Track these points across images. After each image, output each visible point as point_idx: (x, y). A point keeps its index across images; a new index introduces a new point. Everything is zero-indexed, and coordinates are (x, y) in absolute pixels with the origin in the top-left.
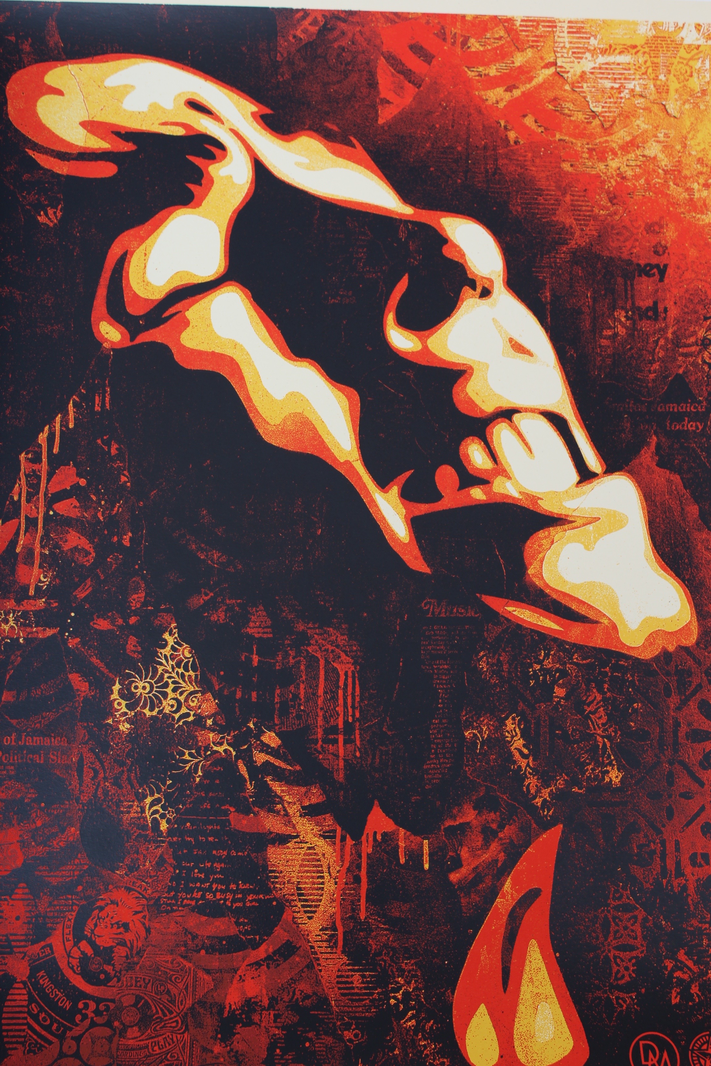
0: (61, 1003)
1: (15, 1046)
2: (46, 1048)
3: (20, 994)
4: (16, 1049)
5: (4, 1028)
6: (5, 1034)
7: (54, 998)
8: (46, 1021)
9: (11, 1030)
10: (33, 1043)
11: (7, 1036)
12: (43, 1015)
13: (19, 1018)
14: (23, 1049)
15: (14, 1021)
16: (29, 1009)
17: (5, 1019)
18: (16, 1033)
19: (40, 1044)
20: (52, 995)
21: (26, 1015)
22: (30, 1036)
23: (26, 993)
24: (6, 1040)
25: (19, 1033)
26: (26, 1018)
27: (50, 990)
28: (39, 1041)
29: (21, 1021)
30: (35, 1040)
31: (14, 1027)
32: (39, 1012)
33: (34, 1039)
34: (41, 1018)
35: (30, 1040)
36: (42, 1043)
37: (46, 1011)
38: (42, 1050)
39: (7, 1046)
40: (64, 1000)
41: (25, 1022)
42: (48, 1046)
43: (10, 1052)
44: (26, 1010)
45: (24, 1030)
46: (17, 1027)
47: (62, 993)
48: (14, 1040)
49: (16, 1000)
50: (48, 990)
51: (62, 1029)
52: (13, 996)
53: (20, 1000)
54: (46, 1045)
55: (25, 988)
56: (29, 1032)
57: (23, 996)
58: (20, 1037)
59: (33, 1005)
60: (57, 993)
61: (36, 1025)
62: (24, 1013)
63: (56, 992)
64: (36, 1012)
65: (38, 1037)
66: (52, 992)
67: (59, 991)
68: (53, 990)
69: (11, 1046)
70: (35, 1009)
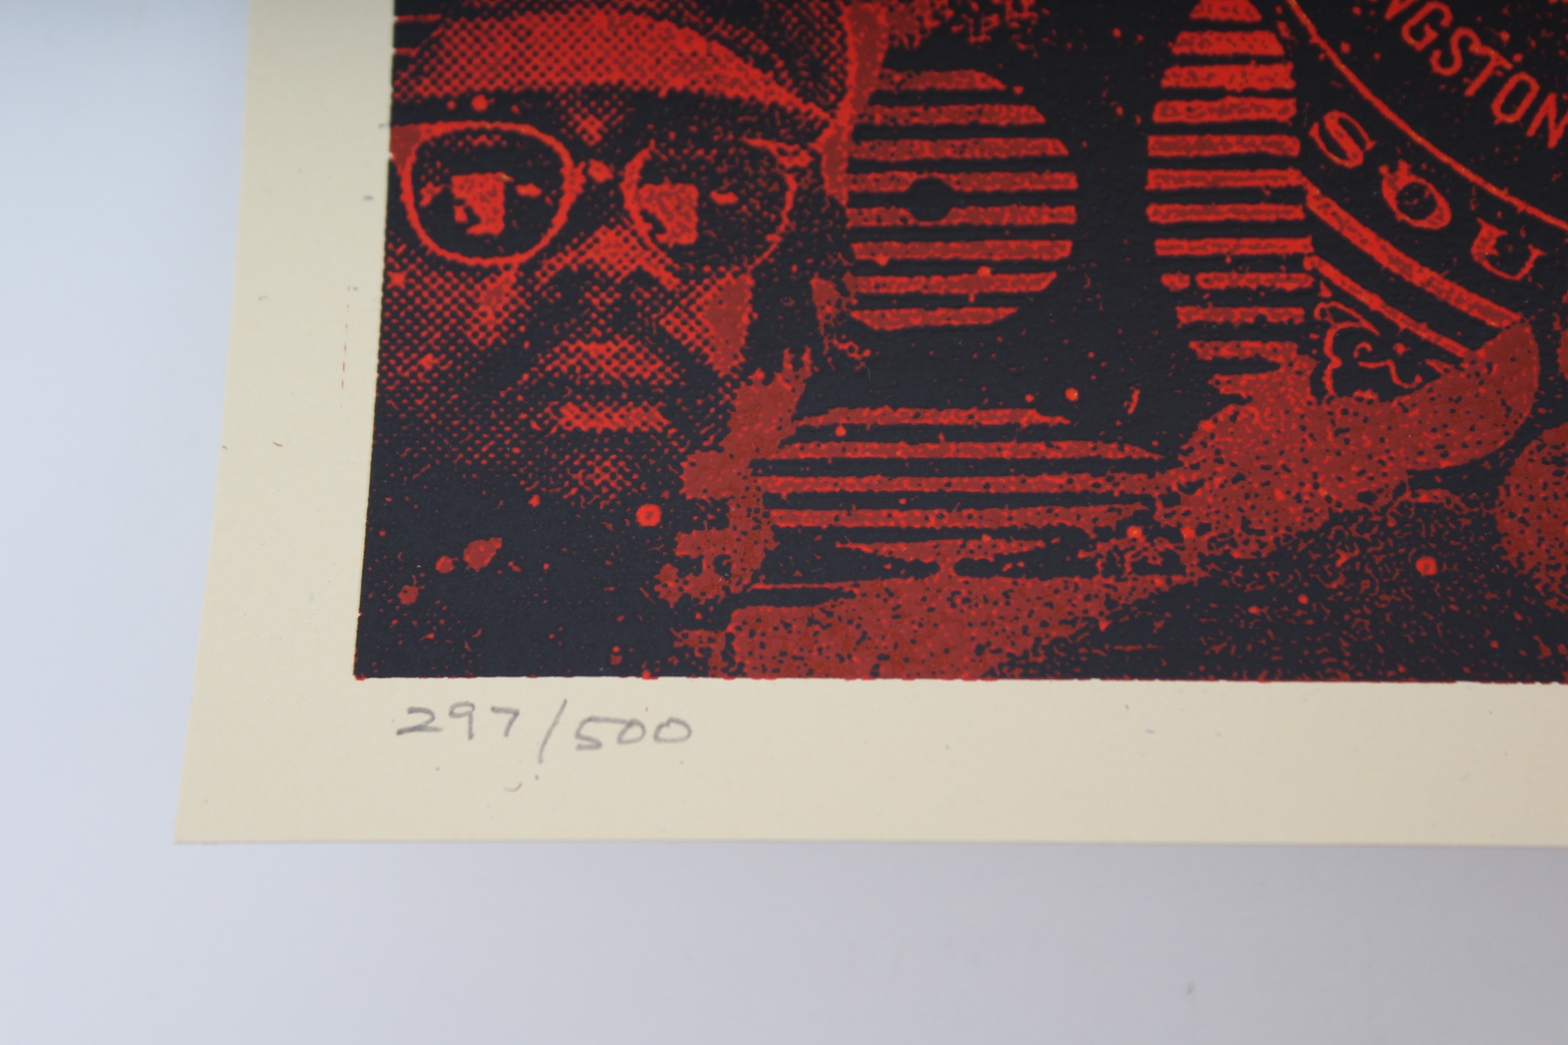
0: (1508, 108)
1: (1250, 348)
2: (1456, 361)
3: (1241, 59)
4: (1258, 365)
5: (1164, 247)
6: (1175, 282)
7: (1458, 81)
8: (1427, 208)
9: (1215, 263)
10: (1364, 335)
11: (1193, 296)
12: (1404, 176)
13: (1252, 195)
14: (1307, 365)
15: (1225, 212)
16: (1307, 144)
17: (1163, 197)
18: (1248, 280)
19: (1408, 337)
20: (1446, 61)
21: (1293, 177)
22: (1339, 295)
23: (1276, 50)
24: (1186, 315)
25: (1264, 279)
26: (1295, 195)
27: (1431, 35)
28: (1402, 321)
29: (1267, 212)
30: (1376, 318)
31: (1227, 246)
32: (1372, 160)
33: (1362, 309)
34: (1389, 195)
35: (1340, 317)
36: (1424, 333)
37: (1416, 156)
38: (1431, 375)
39: (1205, 351)
40: (1522, 89)
41: (1296, 213)
42: (1461, 351)
43: (1224, 384)
44: (1292, 146)
45: (1294, 263)
46: (1248, 246)
47: (1506, 52)
48: (1239, 315)
49: (1219, 93)
50: (1417, 33)
51: (1536, 253)
52: (1202, 72)
53: (1249, 93)
54: (1445, 343)
55: (1267, 24)
56: (1329, 271)
57: (1264, 70)
58: (1277, 298)
59: (1332, 120)
60: (1476, 48)
61: (1368, 234)
62: (1282, 163)
63: (1465, 43)
64: (1354, 158)
65: (1390, 300)
66: (1442, 43)
67: (1486, 41)
68: (1444, 37)
69: (1226, 351)
70: (1347, 143)
